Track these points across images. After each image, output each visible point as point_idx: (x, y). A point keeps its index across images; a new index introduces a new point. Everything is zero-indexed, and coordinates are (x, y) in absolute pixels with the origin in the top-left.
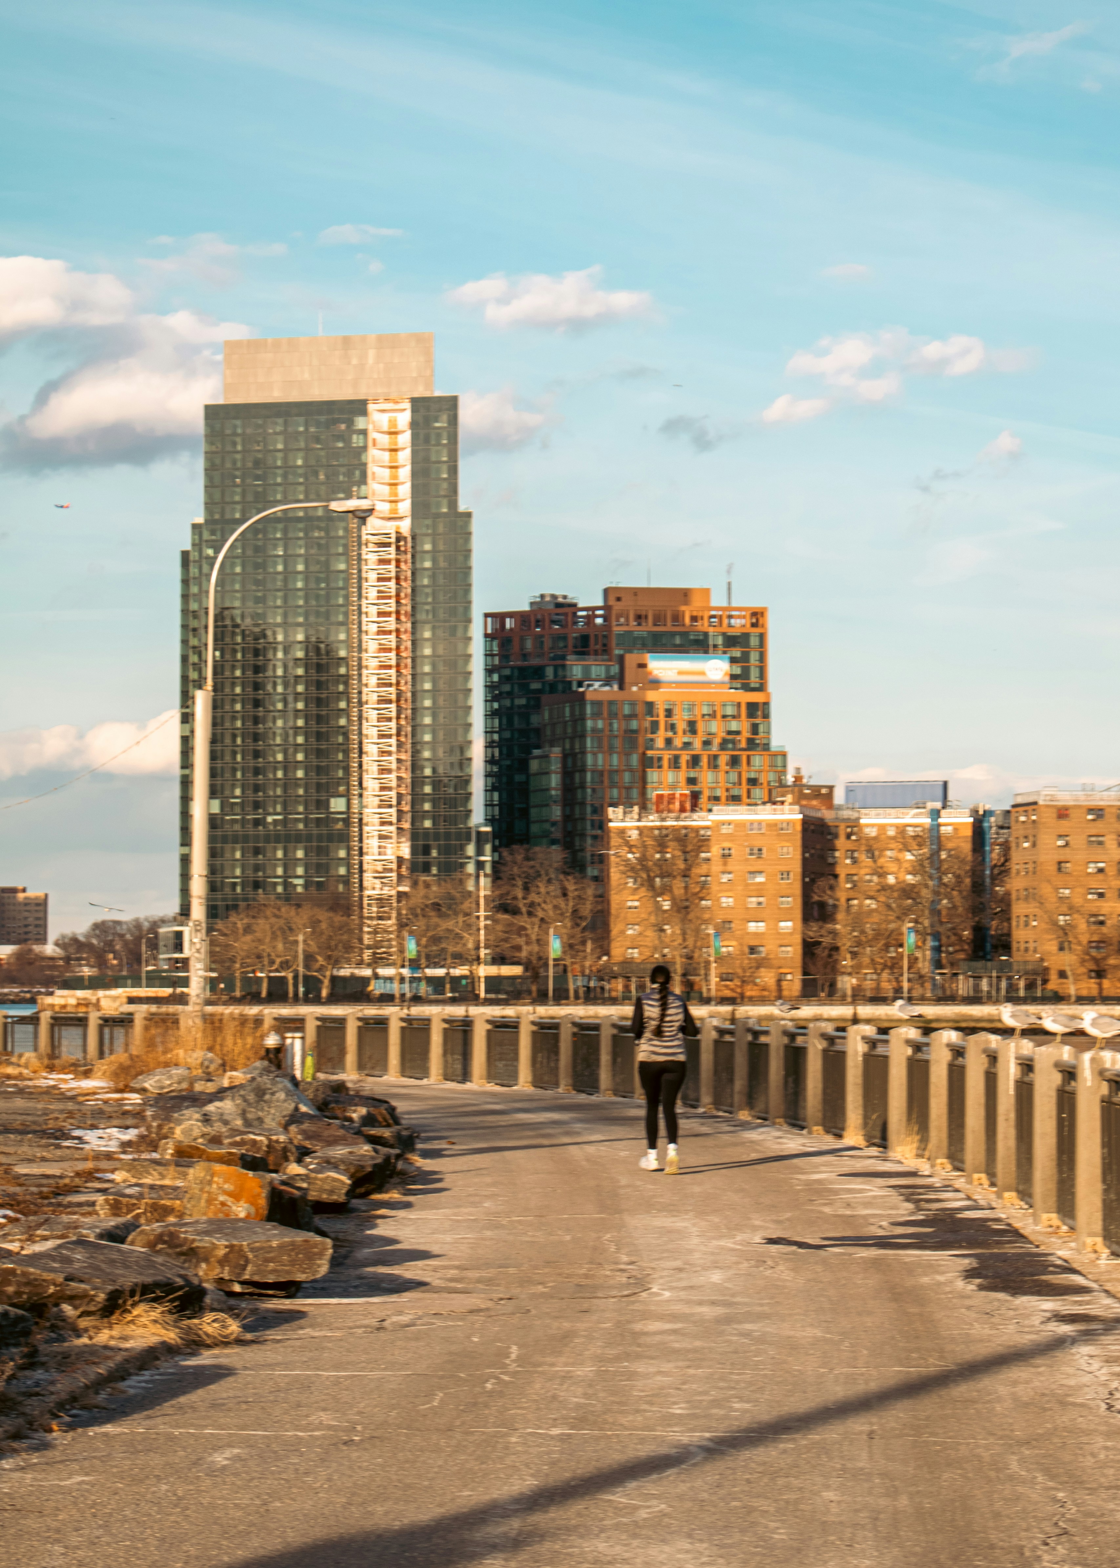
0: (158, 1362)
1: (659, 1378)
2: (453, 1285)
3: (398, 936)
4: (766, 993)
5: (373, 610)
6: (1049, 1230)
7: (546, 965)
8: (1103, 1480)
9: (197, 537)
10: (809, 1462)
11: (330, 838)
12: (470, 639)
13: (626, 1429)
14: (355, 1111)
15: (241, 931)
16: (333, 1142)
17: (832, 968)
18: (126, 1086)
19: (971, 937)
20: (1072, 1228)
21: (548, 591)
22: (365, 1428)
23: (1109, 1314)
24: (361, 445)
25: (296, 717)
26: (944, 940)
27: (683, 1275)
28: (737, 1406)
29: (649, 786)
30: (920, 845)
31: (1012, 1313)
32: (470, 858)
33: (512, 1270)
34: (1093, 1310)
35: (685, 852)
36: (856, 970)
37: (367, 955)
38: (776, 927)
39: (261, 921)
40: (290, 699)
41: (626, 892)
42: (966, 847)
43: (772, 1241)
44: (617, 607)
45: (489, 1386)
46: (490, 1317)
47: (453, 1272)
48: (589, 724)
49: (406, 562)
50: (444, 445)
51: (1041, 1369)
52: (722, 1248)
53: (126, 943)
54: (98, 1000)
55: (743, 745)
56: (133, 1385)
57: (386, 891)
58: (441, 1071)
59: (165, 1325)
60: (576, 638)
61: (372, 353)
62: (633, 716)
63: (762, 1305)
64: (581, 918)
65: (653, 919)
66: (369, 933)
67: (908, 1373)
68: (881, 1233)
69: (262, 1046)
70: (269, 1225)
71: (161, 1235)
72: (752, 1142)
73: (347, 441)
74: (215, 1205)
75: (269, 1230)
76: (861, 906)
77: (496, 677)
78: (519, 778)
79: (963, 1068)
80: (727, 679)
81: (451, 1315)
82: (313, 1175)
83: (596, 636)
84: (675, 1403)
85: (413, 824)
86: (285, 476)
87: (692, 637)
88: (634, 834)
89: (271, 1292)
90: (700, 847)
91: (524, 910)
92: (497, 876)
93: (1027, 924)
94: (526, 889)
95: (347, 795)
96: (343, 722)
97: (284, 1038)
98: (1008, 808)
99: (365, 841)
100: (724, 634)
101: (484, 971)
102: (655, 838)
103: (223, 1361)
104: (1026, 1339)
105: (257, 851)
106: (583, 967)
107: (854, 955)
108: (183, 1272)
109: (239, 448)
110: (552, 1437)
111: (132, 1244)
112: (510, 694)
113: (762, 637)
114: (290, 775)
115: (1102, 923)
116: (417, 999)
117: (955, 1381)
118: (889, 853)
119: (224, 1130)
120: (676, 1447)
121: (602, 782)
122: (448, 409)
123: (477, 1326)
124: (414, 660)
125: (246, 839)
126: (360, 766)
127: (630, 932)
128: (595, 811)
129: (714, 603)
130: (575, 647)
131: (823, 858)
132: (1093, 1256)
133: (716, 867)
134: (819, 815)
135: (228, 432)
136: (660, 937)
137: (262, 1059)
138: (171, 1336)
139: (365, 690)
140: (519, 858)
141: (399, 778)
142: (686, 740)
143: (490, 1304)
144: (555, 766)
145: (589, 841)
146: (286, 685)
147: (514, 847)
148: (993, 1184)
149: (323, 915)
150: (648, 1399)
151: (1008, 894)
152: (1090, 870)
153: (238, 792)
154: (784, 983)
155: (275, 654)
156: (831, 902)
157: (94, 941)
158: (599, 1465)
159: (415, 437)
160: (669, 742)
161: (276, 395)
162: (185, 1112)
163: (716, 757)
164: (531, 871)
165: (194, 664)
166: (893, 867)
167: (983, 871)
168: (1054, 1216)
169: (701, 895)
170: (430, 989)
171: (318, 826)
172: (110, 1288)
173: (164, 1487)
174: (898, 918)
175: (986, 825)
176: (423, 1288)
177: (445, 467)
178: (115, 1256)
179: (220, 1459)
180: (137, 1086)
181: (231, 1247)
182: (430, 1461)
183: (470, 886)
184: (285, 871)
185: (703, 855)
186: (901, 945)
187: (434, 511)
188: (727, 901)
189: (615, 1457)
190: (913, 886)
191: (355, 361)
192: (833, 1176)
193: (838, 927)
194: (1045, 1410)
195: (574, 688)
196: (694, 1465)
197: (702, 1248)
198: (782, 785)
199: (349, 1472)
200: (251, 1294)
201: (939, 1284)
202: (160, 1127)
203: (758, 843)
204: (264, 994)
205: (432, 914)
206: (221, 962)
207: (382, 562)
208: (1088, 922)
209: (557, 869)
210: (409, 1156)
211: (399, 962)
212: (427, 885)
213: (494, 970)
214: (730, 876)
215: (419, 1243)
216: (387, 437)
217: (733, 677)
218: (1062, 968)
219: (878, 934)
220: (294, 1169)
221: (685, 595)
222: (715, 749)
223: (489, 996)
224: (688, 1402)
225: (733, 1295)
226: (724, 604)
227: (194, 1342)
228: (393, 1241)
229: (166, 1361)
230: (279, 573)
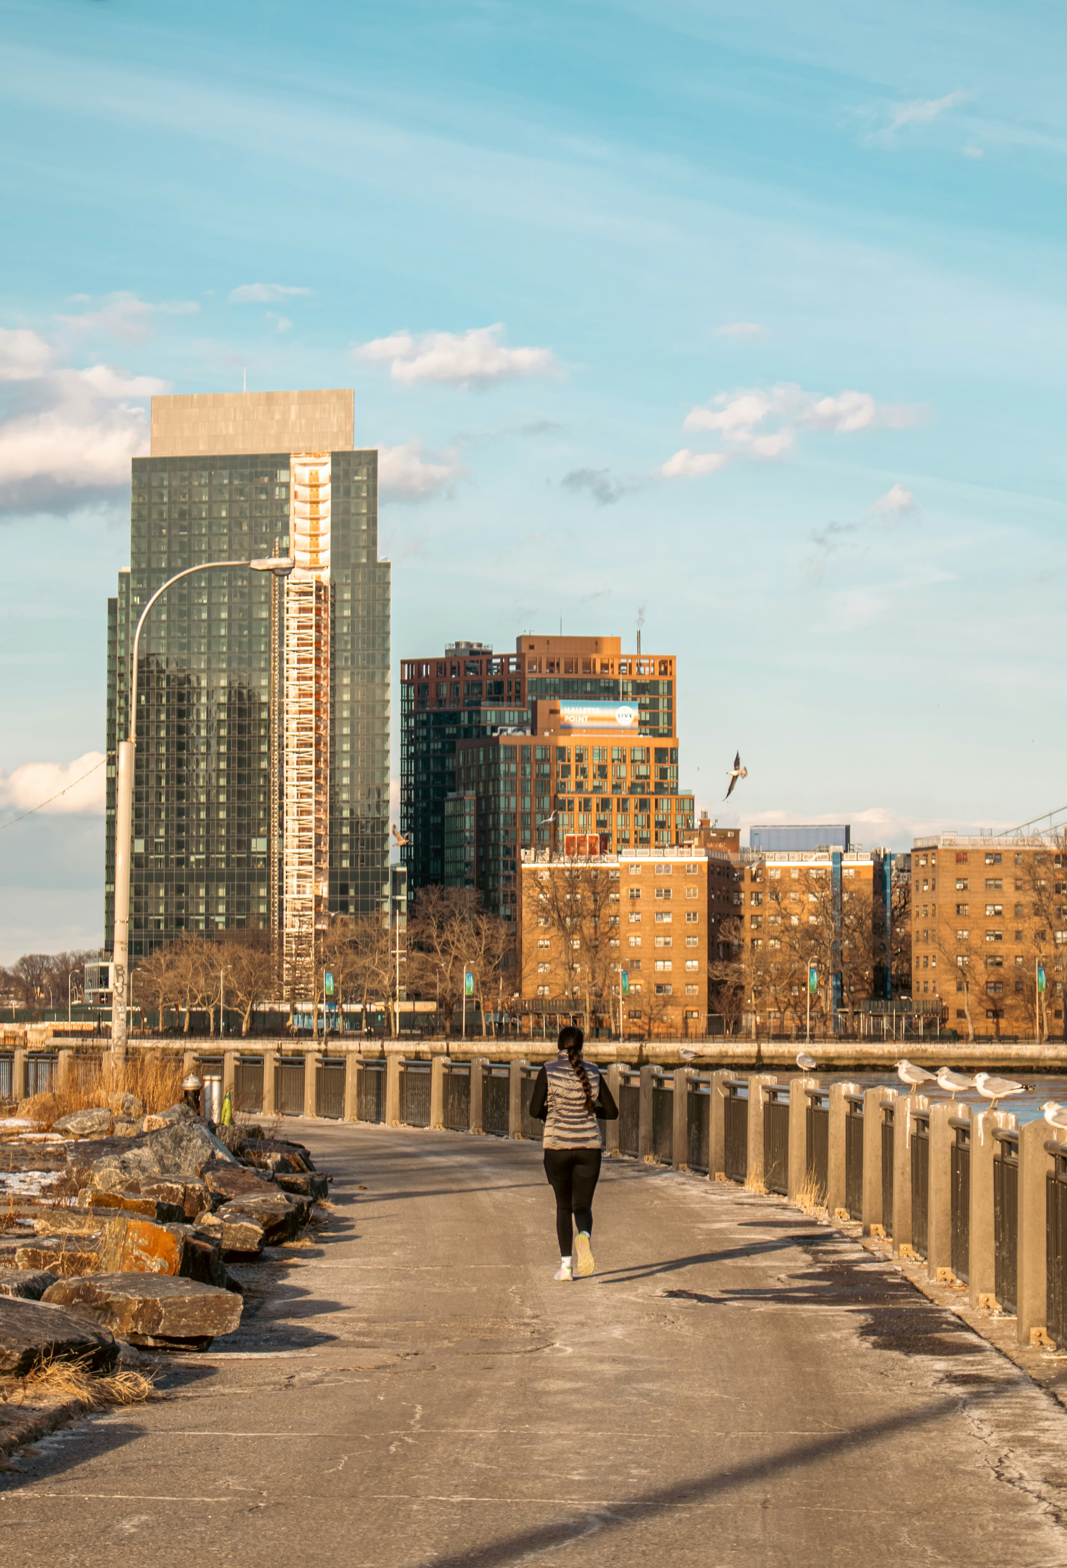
0: (71, 1422)
1: (559, 1441)
2: (361, 1339)
3: (316, 973)
4: (673, 1030)
5: (294, 657)
6: (944, 1283)
7: (460, 1001)
8: (991, 1554)
9: (124, 585)
10: (703, 1533)
11: (251, 877)
12: (388, 685)
13: (525, 1496)
14: (269, 1157)
15: (164, 967)
16: (246, 1190)
17: (738, 1007)
18: (49, 1126)
19: (872, 977)
20: (966, 1283)
21: (463, 639)
22: (270, 1494)
23: (1001, 1375)
24: (283, 497)
25: (219, 760)
26: (846, 979)
27: (585, 1330)
28: (634, 1472)
29: (560, 828)
30: (823, 888)
31: (905, 1373)
32: (387, 897)
33: (418, 1323)
34: (986, 1371)
35: (594, 893)
36: (760, 1008)
37: (286, 993)
38: (683, 966)
39: (183, 958)
40: (213, 742)
41: (537, 931)
42: (868, 890)
43: (672, 1294)
44: (530, 655)
45: (393, 1449)
46: (396, 1373)
47: (362, 1325)
48: (502, 767)
49: (326, 610)
50: (364, 498)
51: (934, 1434)
52: (624, 1301)
53: (53, 977)
54: (26, 1033)
55: (652, 788)
56: (45, 1447)
57: (304, 929)
58: (355, 1111)
59: (78, 1383)
60: (490, 685)
61: (294, 409)
62: (545, 760)
63: (661, 1363)
64: (493, 956)
65: (563, 958)
66: (287, 969)
67: (802, 1437)
68: (779, 1286)
69: (181, 1088)
70: (182, 1281)
71: (77, 1289)
72: (656, 1188)
73: (270, 493)
74: (131, 1260)
75: (182, 1285)
76: (765, 946)
77: (412, 722)
78: (433, 820)
79: (860, 1120)
80: (636, 725)
81: (358, 1371)
82: (227, 1225)
83: (510, 683)
84: (574, 1469)
85: (331, 864)
86: (210, 527)
87: (602, 684)
88: (546, 875)
89: (183, 1346)
90: (609, 888)
91: (438, 948)
92: (412, 915)
93: (926, 965)
94: (441, 927)
95: (268, 836)
96: (264, 765)
97: (202, 1081)
98: (909, 852)
99: (285, 880)
100: (634, 682)
101: (401, 1007)
102: (566, 880)
103: (134, 1420)
104: (919, 1401)
105: (180, 889)
106: (495, 1004)
107: (758, 993)
108: (96, 1330)
109: (166, 499)
110: (453, 1505)
111: (48, 1300)
112: (426, 738)
113: (670, 685)
114: (213, 815)
115: (999, 964)
116: (334, 1034)
117: (849, 1446)
118: (792, 895)
119: (141, 1177)
120: (574, 1516)
121: (515, 824)
122: (369, 463)
123: (383, 1383)
124: (333, 705)
125: (169, 877)
126: (281, 807)
127: (541, 970)
128: (507, 852)
129: (624, 652)
130: (490, 693)
131: (729, 899)
132: (986, 1311)
133: (625, 907)
134: (725, 857)
135: (155, 484)
136: (570, 975)
137: (181, 1101)
138: (84, 1394)
139: (286, 734)
140: (434, 897)
141: (318, 820)
142: (596, 783)
143: (397, 1360)
144: (470, 808)
145: (502, 881)
146: (209, 729)
147: (429, 887)
148: (889, 1235)
149: (244, 953)
150: (547, 1464)
151: (908, 935)
152: (988, 913)
153: (162, 832)
154: (690, 1021)
155: (199, 699)
156: (736, 942)
157: (23, 976)
158: (498, 1535)
159: (335, 491)
160: (579, 785)
161: (202, 449)
162: (103, 1158)
163: (625, 801)
164: (445, 911)
165: (120, 708)
166: (797, 909)
167: (885, 912)
168: (948, 1269)
169: (610, 934)
170: (347, 1025)
171: (238, 865)
172: (25, 1347)
173: (72, 1557)
174: (801, 958)
175: (887, 868)
176: (331, 1342)
177: (364, 519)
178: (31, 1314)
179: (128, 1526)
180: (60, 1127)
181: (145, 1302)
182: (334, 1530)
183: (387, 924)
184: (207, 909)
185: (612, 896)
186: (805, 985)
187: (353, 561)
188: (635, 941)
189: (514, 1526)
190: (817, 927)
191: (277, 416)
192: (734, 1225)
193: (743, 966)
194: (936, 1478)
195: (489, 733)
196: (591, 1536)
197: (605, 1301)
198: (689, 828)
199: (253, 1542)
200: (164, 1348)
201: (835, 1341)
202: (79, 1172)
203: (665, 885)
204: (186, 1029)
205: (349, 951)
206: (146, 997)
207: (302, 610)
208: (986, 963)
209: (470, 909)
210: (322, 1202)
211: (317, 998)
212: (345, 924)
213: (408, 1006)
214: (639, 917)
215: (329, 1295)
216: (308, 489)
217: (642, 723)
218: (961, 1008)
219: (781, 974)
220: (209, 1219)
221: (596, 643)
222: (624, 793)
223: (403, 1031)
224: (587, 1468)
225: (633, 1352)
226: (635, 653)
227: (106, 1400)
228: (303, 1292)
229: (79, 1420)
230: (204, 621)
